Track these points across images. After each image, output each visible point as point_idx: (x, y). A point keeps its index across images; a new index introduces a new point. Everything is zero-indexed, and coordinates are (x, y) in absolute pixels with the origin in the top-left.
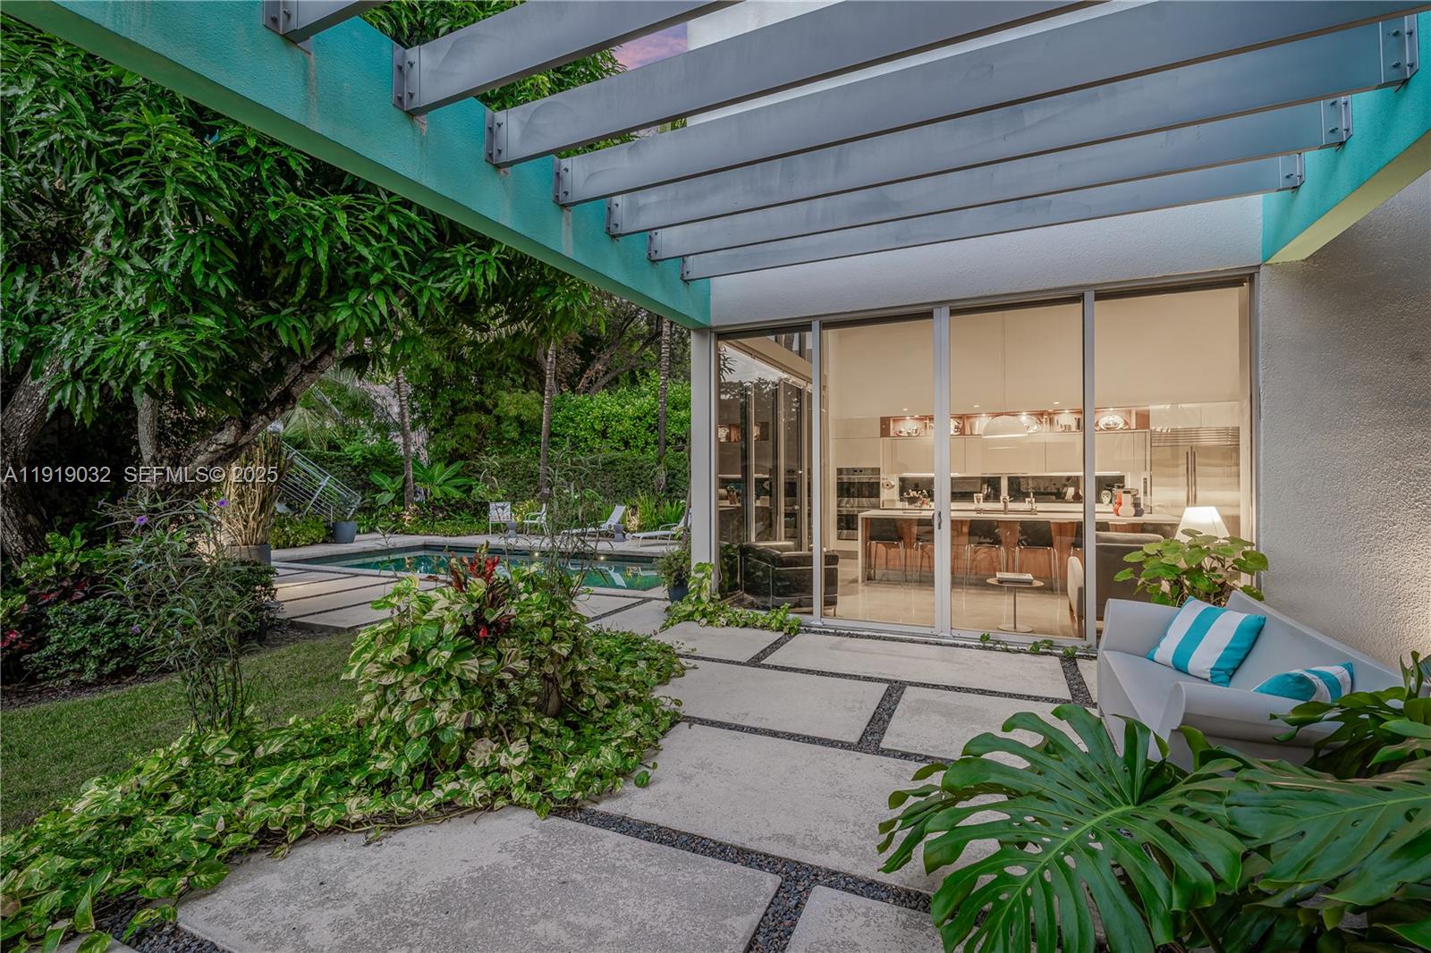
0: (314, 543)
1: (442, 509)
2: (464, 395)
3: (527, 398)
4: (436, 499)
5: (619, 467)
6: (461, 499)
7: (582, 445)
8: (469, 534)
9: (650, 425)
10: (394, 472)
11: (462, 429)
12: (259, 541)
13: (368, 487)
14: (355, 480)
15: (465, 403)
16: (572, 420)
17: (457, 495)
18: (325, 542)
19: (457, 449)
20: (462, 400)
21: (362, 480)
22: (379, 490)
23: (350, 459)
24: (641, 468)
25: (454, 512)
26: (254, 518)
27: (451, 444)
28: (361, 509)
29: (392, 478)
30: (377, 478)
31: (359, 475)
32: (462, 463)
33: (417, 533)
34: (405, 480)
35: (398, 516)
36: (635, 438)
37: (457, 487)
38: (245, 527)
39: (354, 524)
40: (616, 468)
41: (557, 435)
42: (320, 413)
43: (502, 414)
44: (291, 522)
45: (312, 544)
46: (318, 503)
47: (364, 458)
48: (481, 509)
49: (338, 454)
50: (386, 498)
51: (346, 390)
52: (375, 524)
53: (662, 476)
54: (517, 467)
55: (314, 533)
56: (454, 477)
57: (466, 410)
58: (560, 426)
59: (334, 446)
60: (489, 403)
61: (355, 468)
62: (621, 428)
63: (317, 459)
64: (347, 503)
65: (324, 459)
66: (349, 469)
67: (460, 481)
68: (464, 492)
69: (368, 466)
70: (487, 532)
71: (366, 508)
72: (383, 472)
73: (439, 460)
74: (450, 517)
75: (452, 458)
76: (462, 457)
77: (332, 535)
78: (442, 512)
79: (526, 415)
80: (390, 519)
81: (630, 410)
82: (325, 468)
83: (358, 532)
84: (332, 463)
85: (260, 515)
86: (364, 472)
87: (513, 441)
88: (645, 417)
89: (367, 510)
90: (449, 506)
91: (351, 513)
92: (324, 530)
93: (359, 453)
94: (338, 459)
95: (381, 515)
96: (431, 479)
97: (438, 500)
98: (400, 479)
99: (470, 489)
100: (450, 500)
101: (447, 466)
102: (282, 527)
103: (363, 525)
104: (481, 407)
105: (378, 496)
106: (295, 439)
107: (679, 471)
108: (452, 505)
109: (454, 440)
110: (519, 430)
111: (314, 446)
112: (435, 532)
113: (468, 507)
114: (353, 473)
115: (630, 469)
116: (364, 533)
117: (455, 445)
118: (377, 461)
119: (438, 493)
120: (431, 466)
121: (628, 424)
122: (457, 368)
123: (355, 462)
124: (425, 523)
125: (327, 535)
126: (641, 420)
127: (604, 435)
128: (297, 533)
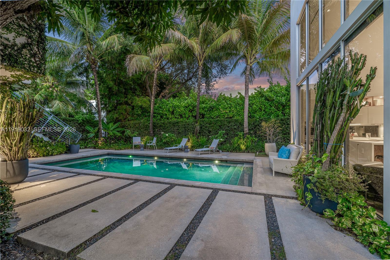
0: (61, 153)
1: (113, 139)
2: (121, 98)
3: (145, 99)
4: (111, 136)
5: (180, 124)
6: (120, 136)
7: (165, 117)
8: (125, 149)
9: (190, 109)
10: (94, 126)
11: (120, 111)
12: (19, 158)
13: (84, 131)
14: (80, 128)
15: (121, 101)
16: (160, 108)
17: (119, 134)
18: (66, 153)
19: (118, 118)
20: (120, 100)
21: (82, 128)
22: (88, 132)
23: (78, 121)
24: (188, 124)
25: (118, 140)
26: (15, 145)
27: (116, 116)
28: (82, 140)
29: (94, 128)
30: (88, 128)
31: (81, 127)
32: (119, 123)
33: (104, 149)
34: (99, 129)
35: (96, 142)
36: (185, 114)
37: (118, 131)
38: (10, 150)
39: (78, 146)
40: (178, 125)
41: (156, 113)
42: (66, 104)
43: (135, 105)
44: (50, 145)
45: (60, 154)
46: (63, 137)
47: (83, 120)
48: (128, 140)
49: (73, 119)
50: (91, 135)
51: (76, 95)
52: (87, 145)
53: (198, 128)
54: (141, 124)
55: (61, 150)
56: (117, 128)
57: (121, 104)
58: (156, 110)
59: (71, 116)
60: (129, 102)
61: (79, 124)
62: (179, 111)
63: (64, 120)
64: (76, 137)
65: (67, 120)
66: (77, 124)
67: (119, 129)
68: (121, 133)
69: (84, 124)
70: (132, 148)
71: (83, 139)
72: (90, 126)
73: (111, 122)
74: (116, 142)
75: (116, 121)
76: (120, 120)
77: (69, 150)
78: (113, 141)
79: (144, 105)
80: (93, 143)
81: (183, 104)
82: (67, 124)
83: (80, 148)
84: (70, 122)
85: (20, 143)
86: (83, 125)
87: (138, 115)
88: (188, 106)
89: (84, 140)
90: (116, 138)
91: (77, 141)
92: (65, 148)
93: (81, 118)
94: (73, 120)
95: (90, 142)
96: (109, 128)
97: (112, 136)
98: (96, 129)
99: (124, 132)
100: (116, 136)
101: (114, 124)
102: (46, 147)
103: (82, 145)
104: (126, 103)
105: (88, 134)
106: (56, 112)
107: (203, 126)
108: (117, 138)
109: (117, 114)
110: (141, 111)
111: (63, 115)
112: (111, 148)
113: (123, 139)
114: (79, 126)
115: (184, 125)
116: (83, 148)
117: (117, 116)
118: (88, 122)
119: (111, 134)
120: (108, 123)
121: (182, 109)
122: (118, 89)
123: (79, 122)
124: (107, 145)
125: (67, 150)
126: (187, 107)
127: (173, 113)
128: (53, 150)
